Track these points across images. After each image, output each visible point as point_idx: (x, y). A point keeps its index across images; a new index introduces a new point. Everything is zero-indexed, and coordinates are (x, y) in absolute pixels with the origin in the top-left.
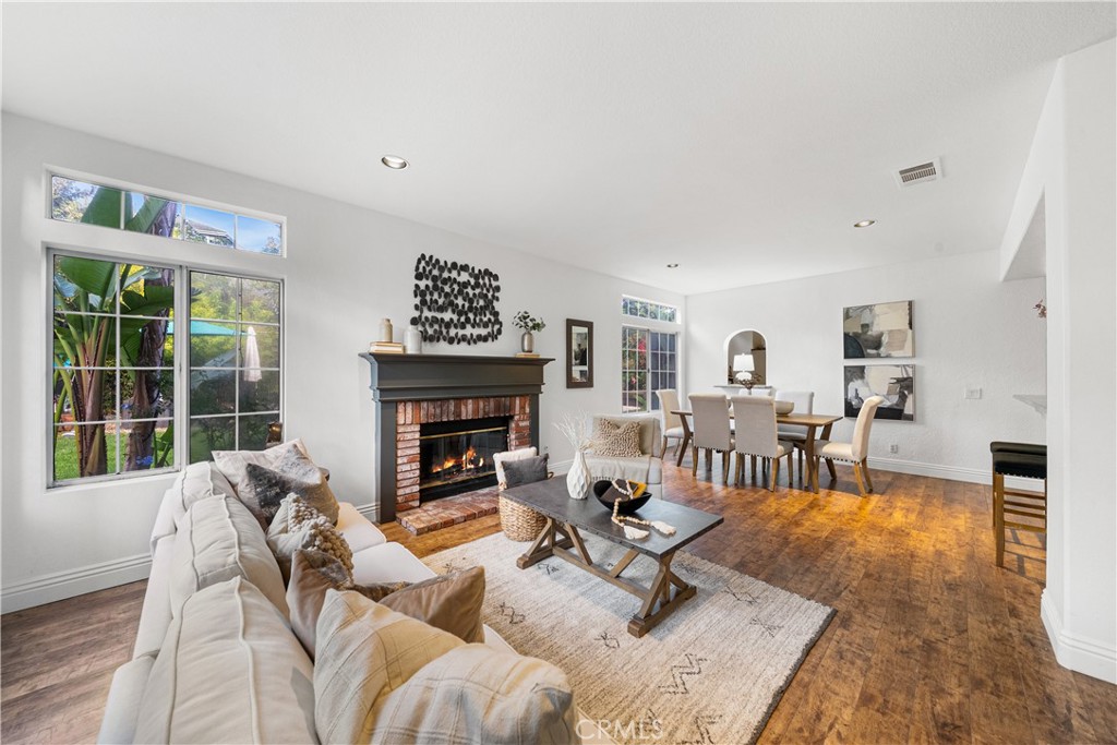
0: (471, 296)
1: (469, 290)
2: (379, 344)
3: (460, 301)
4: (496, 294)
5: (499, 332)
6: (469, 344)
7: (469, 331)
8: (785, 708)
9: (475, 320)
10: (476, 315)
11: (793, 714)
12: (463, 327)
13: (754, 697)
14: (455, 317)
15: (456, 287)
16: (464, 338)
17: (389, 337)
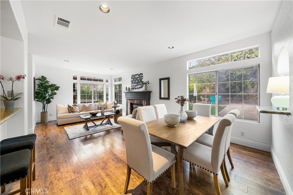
1: (138, 79)
3: (136, 81)
4: (142, 78)
5: (143, 86)
6: (138, 89)
7: (138, 86)
8: (65, 132)
10: (139, 83)
14: (136, 84)
17: (126, 90)
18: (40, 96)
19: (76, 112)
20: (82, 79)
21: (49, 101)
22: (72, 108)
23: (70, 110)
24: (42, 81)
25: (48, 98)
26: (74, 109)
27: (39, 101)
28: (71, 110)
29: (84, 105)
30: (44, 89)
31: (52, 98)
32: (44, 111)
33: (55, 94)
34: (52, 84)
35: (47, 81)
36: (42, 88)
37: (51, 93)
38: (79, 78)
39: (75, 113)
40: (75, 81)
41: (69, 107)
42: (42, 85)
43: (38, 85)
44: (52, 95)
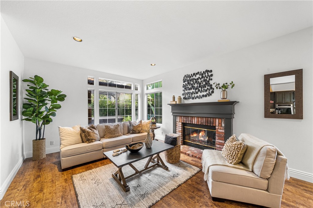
0: (200, 82)
1: (200, 80)
2: (171, 102)
3: (196, 85)
4: (211, 78)
5: (213, 92)
6: (199, 98)
7: (199, 94)
8: (74, 196)
9: (201, 90)
10: (202, 88)
11: (71, 197)
12: (197, 93)
13: (81, 190)
14: (194, 91)
15: (194, 81)
16: (197, 97)
17: (174, 100)
18: (30, 111)
19: (96, 140)
20: (101, 84)
21: (47, 120)
22: (88, 133)
23: (84, 137)
24: (35, 85)
25: (45, 115)
26: (92, 134)
27: (30, 120)
28: (86, 136)
29: (107, 127)
30: (37, 97)
31: (54, 114)
32: (38, 138)
33: (59, 107)
34: (52, 90)
35: (44, 84)
36: (35, 97)
37: (51, 105)
38: (96, 83)
39: (93, 142)
40: (90, 87)
41: (83, 131)
42: (34, 90)
43: (26, 90)
44: (52, 109)
